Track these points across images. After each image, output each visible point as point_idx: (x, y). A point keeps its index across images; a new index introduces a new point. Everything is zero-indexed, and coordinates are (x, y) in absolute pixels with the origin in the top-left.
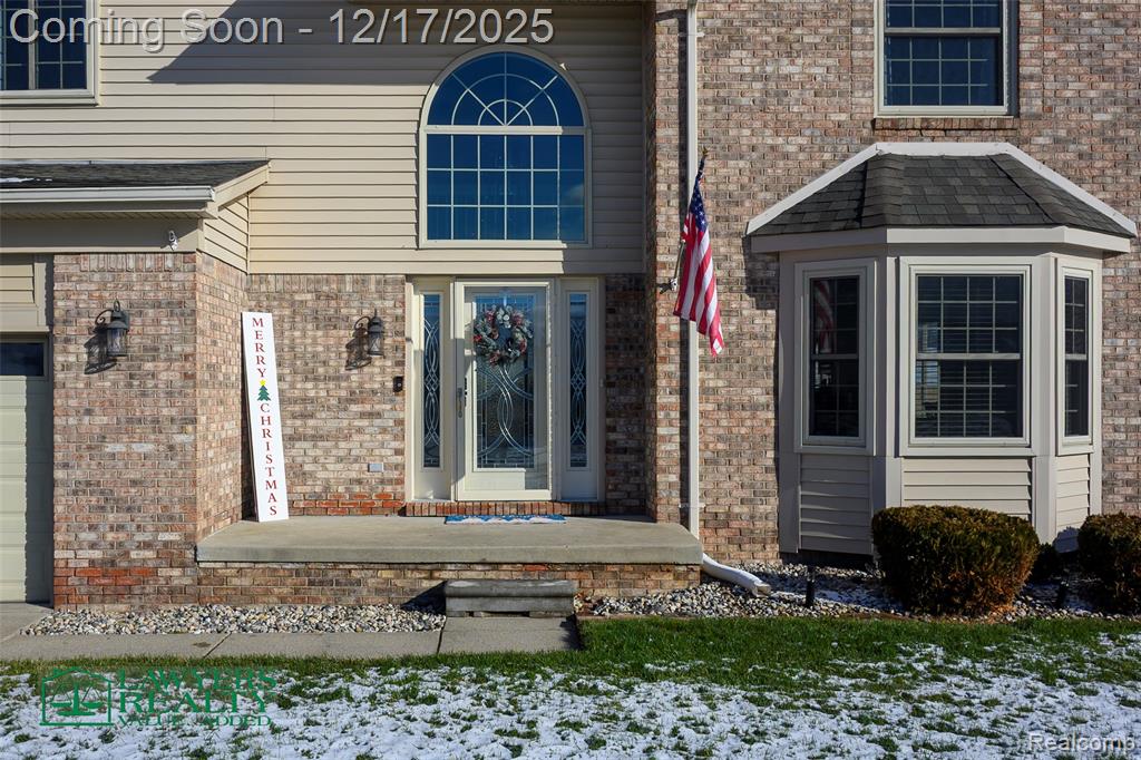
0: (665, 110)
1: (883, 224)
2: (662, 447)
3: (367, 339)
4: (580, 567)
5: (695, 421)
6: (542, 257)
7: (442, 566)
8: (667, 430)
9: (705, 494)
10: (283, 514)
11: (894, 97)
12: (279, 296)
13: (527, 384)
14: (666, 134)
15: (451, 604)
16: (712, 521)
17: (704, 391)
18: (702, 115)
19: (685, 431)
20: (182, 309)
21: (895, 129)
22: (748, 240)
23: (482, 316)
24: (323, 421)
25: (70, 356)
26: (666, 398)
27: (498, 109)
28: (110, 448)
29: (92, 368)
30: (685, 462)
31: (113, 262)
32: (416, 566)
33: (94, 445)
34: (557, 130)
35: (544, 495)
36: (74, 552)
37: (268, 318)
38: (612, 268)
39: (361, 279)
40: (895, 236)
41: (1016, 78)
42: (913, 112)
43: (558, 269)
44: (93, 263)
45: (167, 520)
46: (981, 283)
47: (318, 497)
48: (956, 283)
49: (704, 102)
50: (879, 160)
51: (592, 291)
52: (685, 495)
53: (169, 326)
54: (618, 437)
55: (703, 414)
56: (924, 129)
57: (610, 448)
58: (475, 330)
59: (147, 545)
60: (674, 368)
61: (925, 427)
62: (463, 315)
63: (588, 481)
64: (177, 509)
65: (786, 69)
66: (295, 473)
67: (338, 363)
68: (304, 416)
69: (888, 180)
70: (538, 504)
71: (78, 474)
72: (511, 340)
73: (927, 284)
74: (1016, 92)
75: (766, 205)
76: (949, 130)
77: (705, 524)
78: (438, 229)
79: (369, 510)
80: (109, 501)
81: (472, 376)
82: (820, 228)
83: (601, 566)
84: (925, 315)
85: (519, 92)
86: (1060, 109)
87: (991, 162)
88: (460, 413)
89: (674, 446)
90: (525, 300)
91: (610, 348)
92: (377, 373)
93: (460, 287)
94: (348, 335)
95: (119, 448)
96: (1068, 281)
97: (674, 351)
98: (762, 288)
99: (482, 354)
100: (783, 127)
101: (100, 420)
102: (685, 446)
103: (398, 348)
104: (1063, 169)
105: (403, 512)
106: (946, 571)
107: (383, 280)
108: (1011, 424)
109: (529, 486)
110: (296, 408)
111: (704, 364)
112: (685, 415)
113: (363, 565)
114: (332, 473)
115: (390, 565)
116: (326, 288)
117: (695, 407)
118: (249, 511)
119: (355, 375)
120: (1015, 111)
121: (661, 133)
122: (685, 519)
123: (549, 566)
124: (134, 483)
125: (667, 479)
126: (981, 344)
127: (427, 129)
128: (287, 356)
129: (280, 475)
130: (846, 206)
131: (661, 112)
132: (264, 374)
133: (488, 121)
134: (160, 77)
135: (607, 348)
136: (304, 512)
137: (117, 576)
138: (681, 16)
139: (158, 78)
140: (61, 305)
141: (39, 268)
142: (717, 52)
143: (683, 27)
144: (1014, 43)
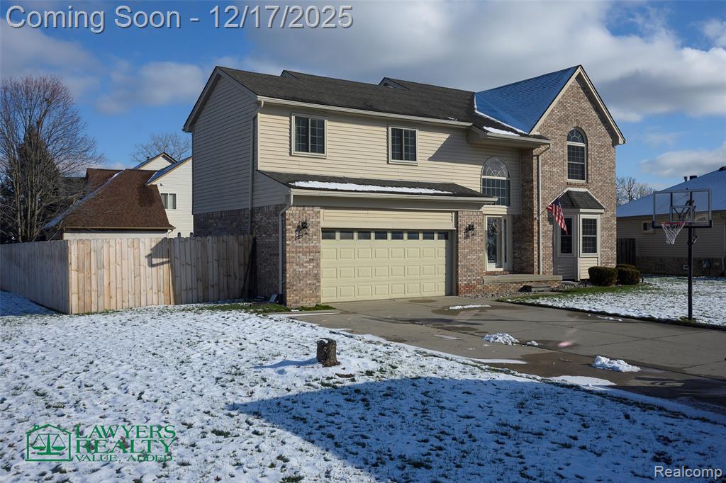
1: (579, 207)
5: (541, 250)
6: (502, 210)
7: (523, 282)
8: (536, 253)
9: (543, 267)
11: (570, 177)
13: (495, 241)
15: (532, 289)
16: (544, 273)
17: (542, 243)
18: (541, 179)
19: (539, 253)
21: (569, 185)
23: (489, 224)
25: (461, 235)
26: (536, 245)
27: (495, 172)
28: (468, 257)
29: (466, 238)
30: (539, 260)
31: (469, 213)
33: (466, 257)
34: (505, 178)
35: (502, 269)
36: (462, 282)
38: (515, 213)
40: (581, 210)
41: (587, 175)
42: (572, 181)
43: (505, 213)
44: (466, 213)
45: (478, 274)
46: (591, 221)
49: (541, 176)
50: (568, 191)
51: (508, 219)
52: (539, 268)
53: (479, 228)
56: (575, 185)
59: (474, 280)
61: (583, 251)
62: (487, 224)
64: (480, 271)
65: (554, 170)
70: (500, 272)
71: (463, 263)
72: (495, 231)
73: (584, 221)
74: (587, 178)
76: (578, 185)
80: (469, 270)
84: (583, 227)
85: (499, 169)
86: (594, 182)
87: (584, 193)
89: (536, 256)
93: (486, 216)
95: (470, 257)
97: (537, 234)
98: (551, 220)
100: (554, 183)
101: (467, 250)
102: (539, 256)
104: (595, 195)
108: (594, 251)
109: (496, 267)
111: (542, 237)
112: (539, 249)
113: (511, 283)
115: (515, 283)
117: (541, 247)
120: (587, 181)
122: (539, 273)
124: (472, 265)
126: (591, 233)
127: (482, 177)
130: (568, 202)
133: (493, 175)
135: (513, 233)
137: (469, 287)
138: (538, 156)
139: (430, 159)
140: (459, 223)
141: (454, 214)
142: (543, 165)
143: (538, 159)
144: (587, 167)
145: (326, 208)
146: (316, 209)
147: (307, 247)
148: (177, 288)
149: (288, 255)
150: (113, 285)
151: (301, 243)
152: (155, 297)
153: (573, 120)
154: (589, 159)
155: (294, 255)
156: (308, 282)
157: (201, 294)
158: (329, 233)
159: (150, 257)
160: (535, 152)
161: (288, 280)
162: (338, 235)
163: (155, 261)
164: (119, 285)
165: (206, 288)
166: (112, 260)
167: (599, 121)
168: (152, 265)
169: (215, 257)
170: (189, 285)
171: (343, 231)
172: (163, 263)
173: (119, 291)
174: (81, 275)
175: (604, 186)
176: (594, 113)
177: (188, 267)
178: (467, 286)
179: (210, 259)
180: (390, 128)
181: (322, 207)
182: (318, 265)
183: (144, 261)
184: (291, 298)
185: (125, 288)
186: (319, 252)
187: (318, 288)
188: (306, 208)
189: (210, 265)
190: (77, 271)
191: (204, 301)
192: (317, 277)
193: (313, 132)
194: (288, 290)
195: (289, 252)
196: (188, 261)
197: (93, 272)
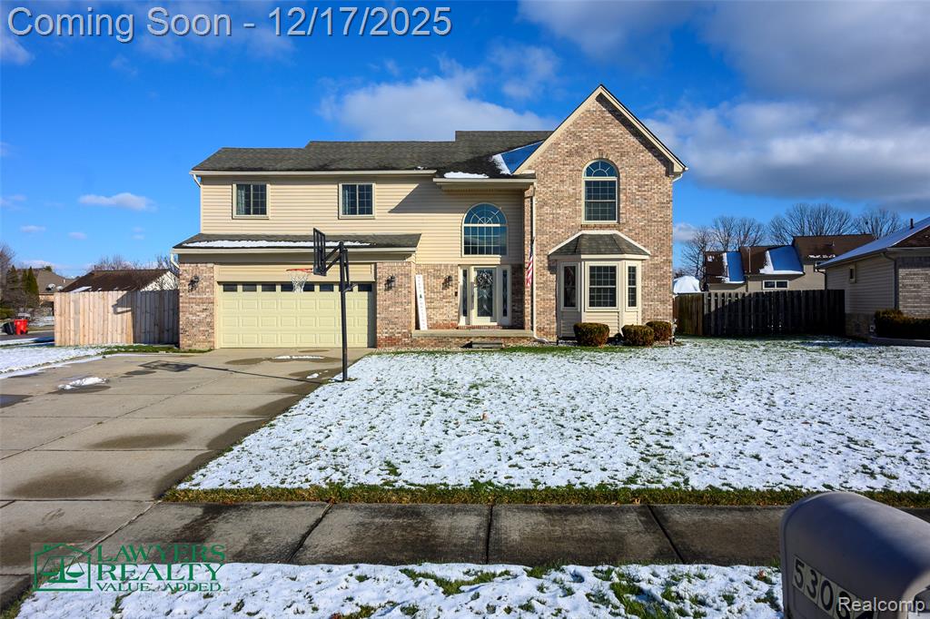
0: (527, 223)
1: (581, 253)
2: (526, 310)
3: (448, 282)
4: (504, 338)
5: (535, 303)
6: (494, 260)
7: (470, 338)
8: (528, 306)
9: (537, 322)
10: (426, 328)
11: (588, 218)
12: (424, 270)
13: (491, 293)
14: (527, 228)
15: (474, 346)
16: (539, 330)
17: (537, 296)
18: (537, 224)
19: (532, 306)
20: (408, 275)
21: (587, 227)
22: (549, 256)
23: (478, 275)
24: (436, 304)
25: (381, 287)
26: (527, 297)
27: (483, 219)
28: (390, 309)
29: (385, 290)
30: (532, 314)
31: (392, 264)
32: (465, 338)
33: (387, 308)
34: (498, 225)
35: (496, 324)
36: (382, 334)
37: (421, 276)
38: (514, 263)
39: (446, 266)
40: (583, 257)
41: (619, 213)
42: (592, 222)
43: (499, 263)
44: (386, 264)
45: (404, 327)
46: (606, 268)
47: (434, 324)
48: (599, 268)
49: (537, 220)
50: (582, 235)
51: (509, 268)
52: (532, 323)
53: (405, 280)
54: (516, 308)
55: (537, 302)
56: (595, 227)
57: (513, 311)
58: (477, 279)
59: (400, 333)
60: (529, 289)
61: (592, 304)
62: (473, 275)
63: (507, 320)
64: (406, 324)
65: (559, 211)
66: (429, 318)
67: (440, 288)
68: (431, 302)
69: (583, 241)
70: (494, 326)
71: (383, 316)
72: (487, 282)
73: (592, 268)
74: (619, 218)
75: (554, 247)
76: (601, 227)
77: (537, 330)
78: (467, 252)
79: (449, 328)
80: (390, 322)
81: (475, 290)
82: (566, 254)
83: (509, 338)
84: (592, 276)
85: (489, 215)
86: (630, 222)
87: (611, 236)
88: (473, 302)
89: (529, 310)
90: (490, 272)
91: (513, 284)
92: (451, 291)
93: (473, 267)
94: (443, 281)
95: (393, 309)
96: (629, 268)
97: (530, 285)
98: (552, 269)
99: (479, 286)
100: (558, 227)
101: (388, 302)
102: (532, 310)
103: (456, 284)
104: (631, 237)
105: (457, 328)
106: (587, 336)
107: (452, 266)
108: (613, 304)
109: (491, 322)
110: (429, 300)
111: (537, 289)
112: (532, 302)
113: (452, 337)
114: (439, 318)
116: (437, 268)
117: (535, 300)
118: (417, 327)
119: (444, 291)
120: (619, 222)
121: (526, 228)
122: (532, 328)
123: (497, 338)
124: (396, 318)
125: (528, 318)
126: (606, 283)
127: (464, 225)
128: (426, 286)
129: (425, 318)
130: (572, 248)
131: (526, 222)
132: (421, 291)
133: (480, 223)
134: (391, 211)
136: (431, 328)
137: (391, 341)
138: (531, 198)
139: (392, 211)
140: (378, 275)
141: (373, 266)
142: (540, 207)
143: (532, 201)
144: (619, 204)
145: (221, 264)
146: (210, 265)
147: (200, 299)
148: (138, 330)
149: (181, 305)
150: (86, 327)
151: (194, 295)
152: (119, 336)
153: (593, 151)
154: (621, 195)
155: (187, 305)
156: (201, 329)
157: (157, 336)
158: (229, 286)
159: (115, 307)
160: (527, 194)
161: (181, 327)
162: (240, 288)
163: (119, 310)
164: (91, 327)
165: (161, 332)
166: (87, 307)
167: (642, 147)
168: (116, 313)
169: (171, 307)
170: (148, 329)
171: (244, 284)
172: (127, 311)
173: (91, 331)
174: (63, 319)
175: (651, 226)
176: (632, 139)
177: (148, 315)
178: (389, 338)
179: (166, 308)
180: (340, 185)
181: (215, 263)
182: (212, 315)
183: (111, 310)
184: (184, 341)
185: (96, 328)
186: (213, 303)
187: (211, 335)
188: (199, 265)
189: (166, 313)
190: (60, 315)
191: (159, 342)
192: (211, 325)
193: (256, 196)
194: (181, 335)
195: (182, 303)
196: (148, 310)
197: (72, 316)
